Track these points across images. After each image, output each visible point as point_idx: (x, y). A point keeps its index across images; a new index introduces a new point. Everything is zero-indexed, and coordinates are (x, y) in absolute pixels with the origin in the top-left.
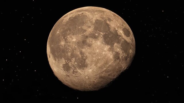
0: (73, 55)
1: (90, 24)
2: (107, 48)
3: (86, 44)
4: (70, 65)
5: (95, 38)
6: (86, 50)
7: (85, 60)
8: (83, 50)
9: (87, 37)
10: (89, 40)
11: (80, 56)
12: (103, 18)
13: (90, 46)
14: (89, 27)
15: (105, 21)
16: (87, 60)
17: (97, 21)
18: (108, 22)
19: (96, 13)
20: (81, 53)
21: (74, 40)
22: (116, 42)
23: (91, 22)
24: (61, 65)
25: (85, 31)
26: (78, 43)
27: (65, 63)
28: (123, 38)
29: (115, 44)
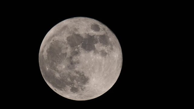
0: (73, 78)
1: (65, 46)
2: (91, 53)
3: (75, 63)
4: (75, 86)
5: (77, 53)
6: (78, 68)
7: (83, 75)
8: (77, 69)
9: (71, 58)
10: (74, 59)
11: (78, 75)
12: (70, 33)
13: (78, 62)
14: (67, 48)
15: (74, 34)
16: (85, 75)
17: (69, 39)
18: (77, 33)
19: (62, 32)
20: (77, 72)
21: (64, 67)
22: (95, 44)
23: (65, 43)
24: (69, 91)
25: (66, 54)
26: (68, 67)
27: (71, 88)
28: (97, 36)
29: (96, 45)
